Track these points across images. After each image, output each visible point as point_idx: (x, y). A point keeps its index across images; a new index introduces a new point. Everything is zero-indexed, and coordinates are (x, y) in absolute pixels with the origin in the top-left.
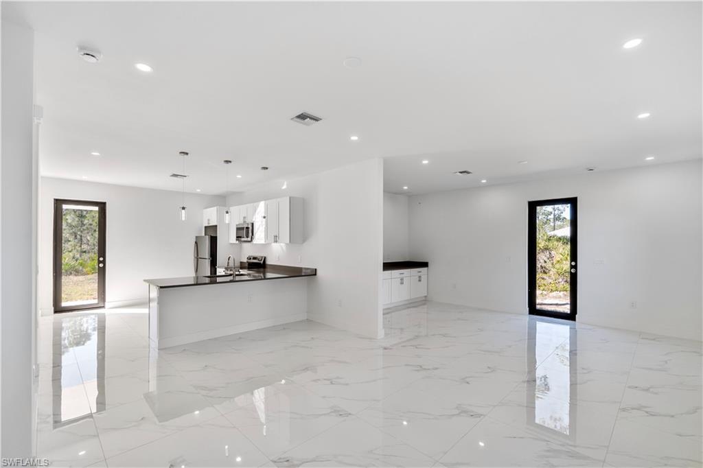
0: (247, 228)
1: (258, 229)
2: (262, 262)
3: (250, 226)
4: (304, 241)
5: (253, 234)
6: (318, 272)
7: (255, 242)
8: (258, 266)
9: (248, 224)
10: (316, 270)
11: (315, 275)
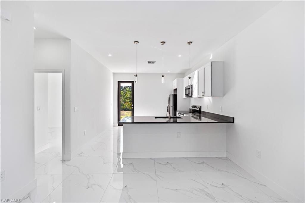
0: (189, 88)
1: (195, 88)
2: (198, 109)
3: (190, 87)
4: (224, 95)
5: (192, 92)
6: (235, 121)
7: (193, 96)
8: (197, 112)
9: (190, 86)
10: (233, 118)
11: (233, 122)
